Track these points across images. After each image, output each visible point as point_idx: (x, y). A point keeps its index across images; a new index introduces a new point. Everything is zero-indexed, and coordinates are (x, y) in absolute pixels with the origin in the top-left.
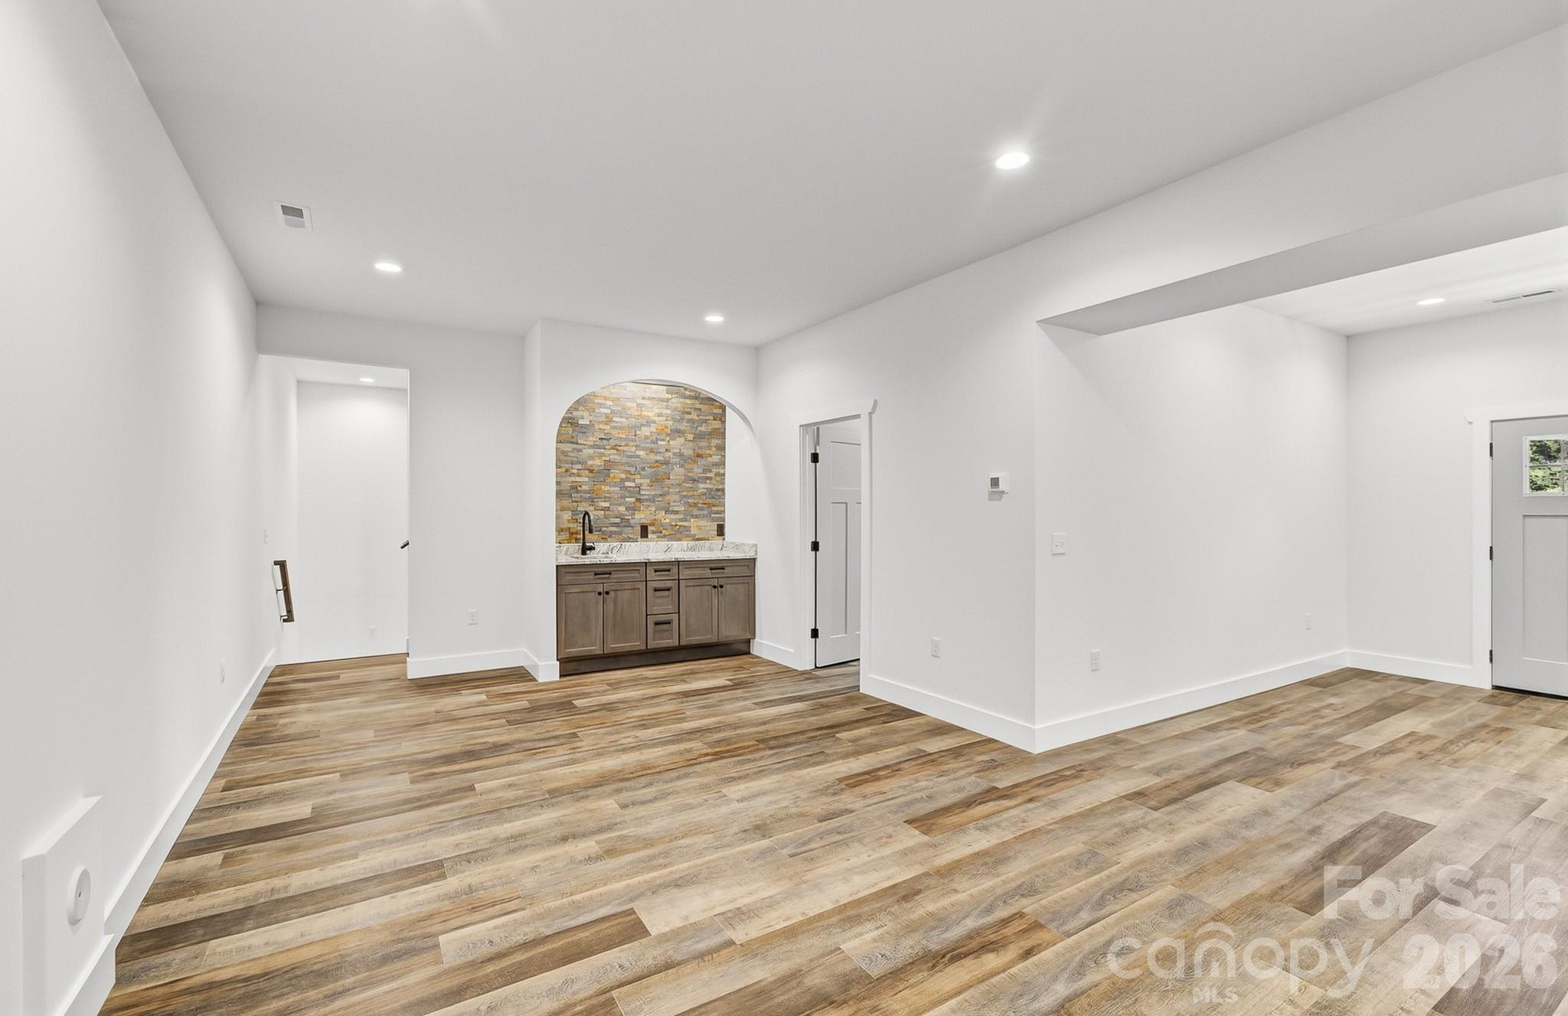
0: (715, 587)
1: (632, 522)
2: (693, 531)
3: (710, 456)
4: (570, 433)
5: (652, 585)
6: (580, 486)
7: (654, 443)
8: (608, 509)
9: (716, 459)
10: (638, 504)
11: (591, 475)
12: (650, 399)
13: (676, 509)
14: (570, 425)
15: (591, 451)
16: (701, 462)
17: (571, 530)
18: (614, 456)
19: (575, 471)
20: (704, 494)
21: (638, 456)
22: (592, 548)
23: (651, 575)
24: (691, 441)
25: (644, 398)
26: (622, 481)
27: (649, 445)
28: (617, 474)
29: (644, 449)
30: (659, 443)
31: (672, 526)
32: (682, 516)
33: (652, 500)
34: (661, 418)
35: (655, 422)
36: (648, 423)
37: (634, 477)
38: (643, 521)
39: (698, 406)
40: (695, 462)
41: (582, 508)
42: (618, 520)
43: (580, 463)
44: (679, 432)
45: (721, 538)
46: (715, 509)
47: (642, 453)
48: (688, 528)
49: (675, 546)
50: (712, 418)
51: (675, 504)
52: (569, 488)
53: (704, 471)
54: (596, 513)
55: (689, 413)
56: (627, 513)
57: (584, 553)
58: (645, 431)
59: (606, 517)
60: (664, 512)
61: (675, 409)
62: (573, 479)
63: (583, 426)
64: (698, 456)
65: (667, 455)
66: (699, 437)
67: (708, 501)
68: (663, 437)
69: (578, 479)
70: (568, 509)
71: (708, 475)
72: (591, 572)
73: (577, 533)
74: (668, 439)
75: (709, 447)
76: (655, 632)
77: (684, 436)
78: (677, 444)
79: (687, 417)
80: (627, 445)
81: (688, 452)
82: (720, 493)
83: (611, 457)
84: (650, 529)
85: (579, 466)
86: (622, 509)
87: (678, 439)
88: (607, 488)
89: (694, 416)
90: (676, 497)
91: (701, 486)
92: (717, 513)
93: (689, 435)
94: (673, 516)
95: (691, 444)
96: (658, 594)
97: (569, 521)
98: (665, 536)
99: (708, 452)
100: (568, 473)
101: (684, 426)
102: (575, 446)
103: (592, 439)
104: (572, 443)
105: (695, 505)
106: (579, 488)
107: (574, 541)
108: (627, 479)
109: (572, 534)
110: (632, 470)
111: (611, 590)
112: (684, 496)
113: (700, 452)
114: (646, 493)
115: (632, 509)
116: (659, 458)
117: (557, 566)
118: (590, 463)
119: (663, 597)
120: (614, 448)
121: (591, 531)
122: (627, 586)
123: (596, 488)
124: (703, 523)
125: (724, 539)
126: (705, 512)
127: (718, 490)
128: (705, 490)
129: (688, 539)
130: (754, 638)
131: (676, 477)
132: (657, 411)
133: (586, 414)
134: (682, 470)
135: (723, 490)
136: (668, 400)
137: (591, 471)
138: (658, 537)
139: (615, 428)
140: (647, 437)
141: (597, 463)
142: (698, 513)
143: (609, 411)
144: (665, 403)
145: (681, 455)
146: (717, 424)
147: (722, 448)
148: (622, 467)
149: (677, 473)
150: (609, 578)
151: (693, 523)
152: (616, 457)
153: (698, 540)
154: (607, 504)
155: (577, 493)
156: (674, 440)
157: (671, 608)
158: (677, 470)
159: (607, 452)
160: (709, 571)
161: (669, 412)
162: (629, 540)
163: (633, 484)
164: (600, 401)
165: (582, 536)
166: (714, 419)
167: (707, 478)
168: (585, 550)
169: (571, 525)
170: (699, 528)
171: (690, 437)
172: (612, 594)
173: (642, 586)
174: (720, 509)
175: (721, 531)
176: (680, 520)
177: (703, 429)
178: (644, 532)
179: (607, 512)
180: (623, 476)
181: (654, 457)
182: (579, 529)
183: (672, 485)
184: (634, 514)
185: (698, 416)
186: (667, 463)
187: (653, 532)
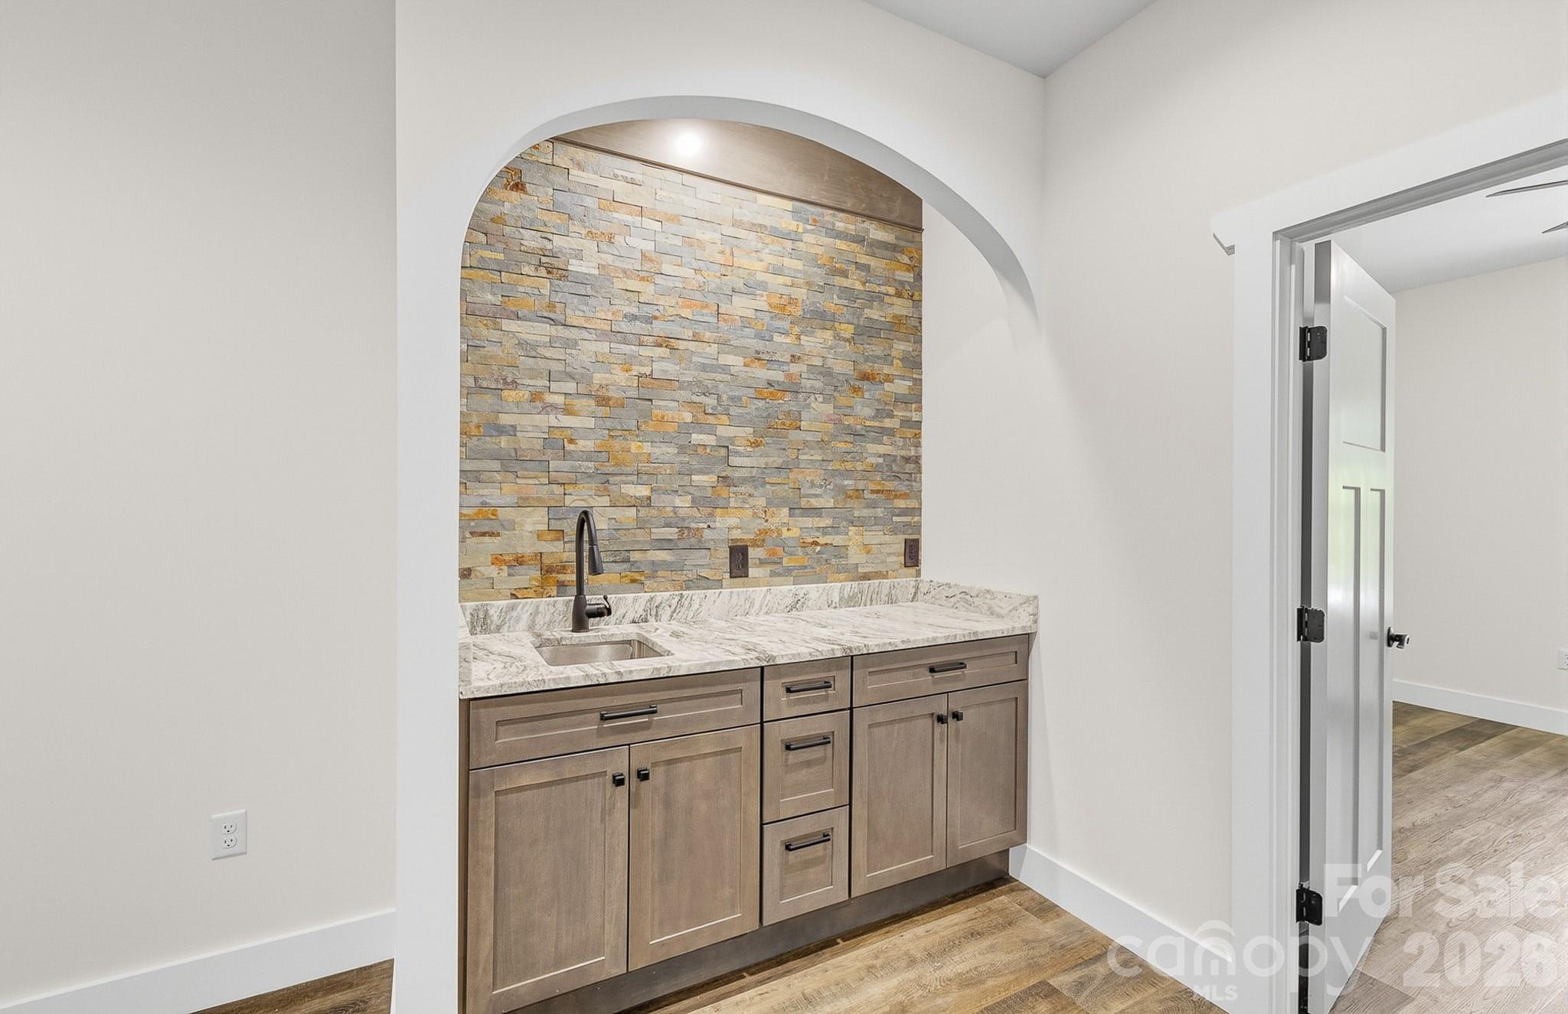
0: (941, 719)
1: (708, 534)
2: (855, 556)
3: (889, 379)
4: (546, 291)
5: (775, 734)
6: (572, 441)
7: (763, 338)
8: (648, 502)
9: (901, 386)
10: (724, 493)
11: (603, 411)
12: (755, 227)
13: (815, 502)
14: (543, 272)
15: (603, 346)
16: (870, 391)
17: (547, 561)
18: (665, 366)
19: (559, 400)
20: (876, 468)
21: (725, 369)
22: (604, 612)
23: (778, 703)
24: (848, 340)
25: (736, 224)
26: (685, 429)
27: (747, 342)
28: (672, 410)
29: (737, 350)
30: (777, 338)
31: (804, 545)
32: (827, 522)
33: (757, 481)
34: (780, 279)
35: (763, 286)
36: (751, 288)
37: (711, 420)
38: (736, 534)
39: (863, 259)
40: (856, 390)
41: (577, 499)
42: (671, 533)
43: (571, 377)
44: (820, 318)
45: (913, 570)
46: (901, 504)
47: (733, 361)
48: (841, 551)
49: (813, 595)
50: (892, 291)
51: (813, 491)
52: (540, 443)
53: (879, 414)
54: (612, 512)
55: (844, 274)
56: (695, 512)
57: (579, 625)
58: (741, 306)
59: (641, 524)
60: (786, 510)
61: (814, 260)
62: (553, 421)
63: (582, 280)
64: (865, 377)
65: (794, 368)
66: (867, 331)
67: (890, 485)
68: (785, 324)
69: (567, 421)
70: (539, 503)
71: (888, 423)
72: (592, 711)
73: (563, 569)
74: (796, 330)
75: (887, 359)
76: (786, 869)
77: (833, 328)
78: (816, 342)
79: (839, 281)
80: (696, 338)
81: (842, 367)
82: (910, 467)
83: (656, 366)
84: (753, 553)
85: (570, 387)
86: (682, 502)
87: (819, 333)
88: (647, 448)
89: (854, 282)
90: (814, 475)
91: (872, 448)
92: (905, 512)
93: (844, 326)
94: (808, 522)
95: (848, 347)
96: (793, 757)
97: (539, 535)
98: (788, 571)
99: (886, 370)
100: (538, 404)
101: (832, 303)
102: (553, 330)
103: (602, 313)
104: (554, 322)
105: (858, 493)
106: (569, 447)
107: (554, 591)
108: (697, 425)
109: (547, 571)
110: (711, 401)
111: (654, 765)
112: (835, 473)
113: (867, 368)
114: (745, 461)
115: (710, 504)
116: (777, 376)
117: (466, 705)
118: (598, 378)
119: (808, 764)
120: (664, 342)
121: (595, 570)
122: (707, 744)
123: (617, 444)
124: (874, 537)
125: (918, 574)
126: (880, 512)
127: (907, 460)
128: (881, 460)
129: (842, 576)
130: (1023, 838)
131: (816, 426)
132: (769, 259)
133: (590, 246)
134: (828, 408)
135: (916, 460)
136: (794, 237)
137: (603, 401)
138: (773, 574)
139: (665, 292)
140: (746, 322)
141: (618, 381)
142: (866, 512)
143: (649, 246)
144: (789, 244)
145: (827, 373)
146: (901, 307)
147: (914, 363)
148: (684, 395)
149: (818, 411)
150: (646, 726)
151: (852, 538)
152: (665, 365)
153: (866, 577)
154: (643, 491)
155: (564, 458)
156: (811, 334)
157: (827, 794)
158: (820, 408)
159: (645, 352)
160: (929, 677)
161: (799, 265)
162: (702, 582)
163: (709, 440)
164: (628, 219)
165: (574, 577)
166: (899, 295)
167: (884, 431)
168: (582, 617)
169: (546, 547)
170: (867, 549)
171: (847, 330)
172: (658, 776)
173: (746, 740)
174: (913, 504)
175: (912, 554)
176: (824, 531)
177: (874, 314)
178: (739, 560)
179: (643, 512)
180: (688, 417)
181: (763, 374)
182: (565, 556)
183: (805, 442)
184: (711, 515)
185: (864, 284)
186: (793, 388)
187: (762, 563)
